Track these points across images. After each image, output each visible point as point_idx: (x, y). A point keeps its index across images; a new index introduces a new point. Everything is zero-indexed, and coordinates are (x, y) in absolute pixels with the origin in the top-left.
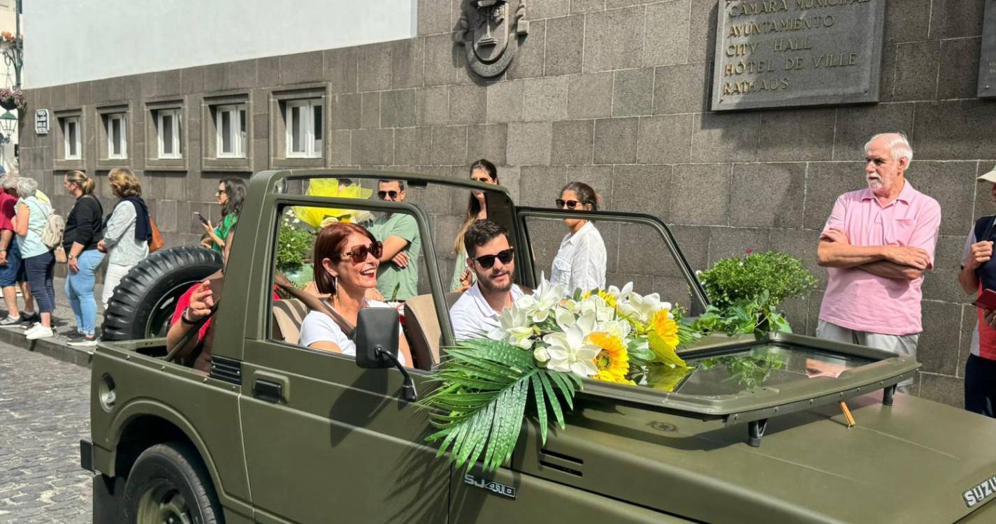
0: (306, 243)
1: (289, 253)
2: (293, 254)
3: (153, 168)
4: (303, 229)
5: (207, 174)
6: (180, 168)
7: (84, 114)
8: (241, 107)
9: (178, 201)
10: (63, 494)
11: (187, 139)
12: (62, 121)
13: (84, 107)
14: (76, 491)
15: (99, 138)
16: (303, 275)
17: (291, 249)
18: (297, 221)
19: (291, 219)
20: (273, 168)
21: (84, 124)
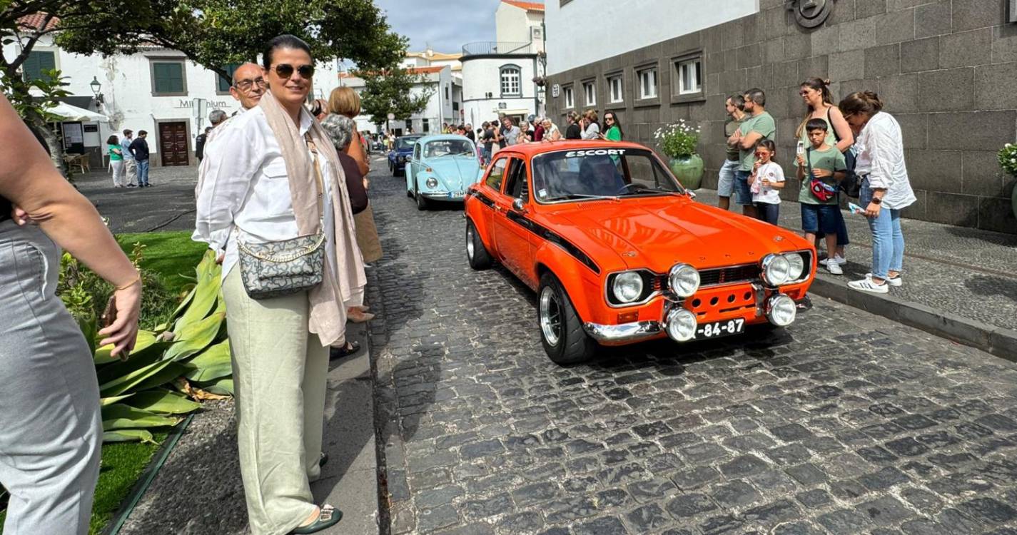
0: (693, 142)
1: (683, 149)
2: (686, 149)
5: (636, 108)
6: (623, 107)
7: (575, 84)
8: (654, 70)
11: (626, 91)
12: (565, 89)
15: (582, 96)
17: (684, 146)
18: (687, 130)
19: (684, 129)
20: (673, 101)
21: (575, 90)
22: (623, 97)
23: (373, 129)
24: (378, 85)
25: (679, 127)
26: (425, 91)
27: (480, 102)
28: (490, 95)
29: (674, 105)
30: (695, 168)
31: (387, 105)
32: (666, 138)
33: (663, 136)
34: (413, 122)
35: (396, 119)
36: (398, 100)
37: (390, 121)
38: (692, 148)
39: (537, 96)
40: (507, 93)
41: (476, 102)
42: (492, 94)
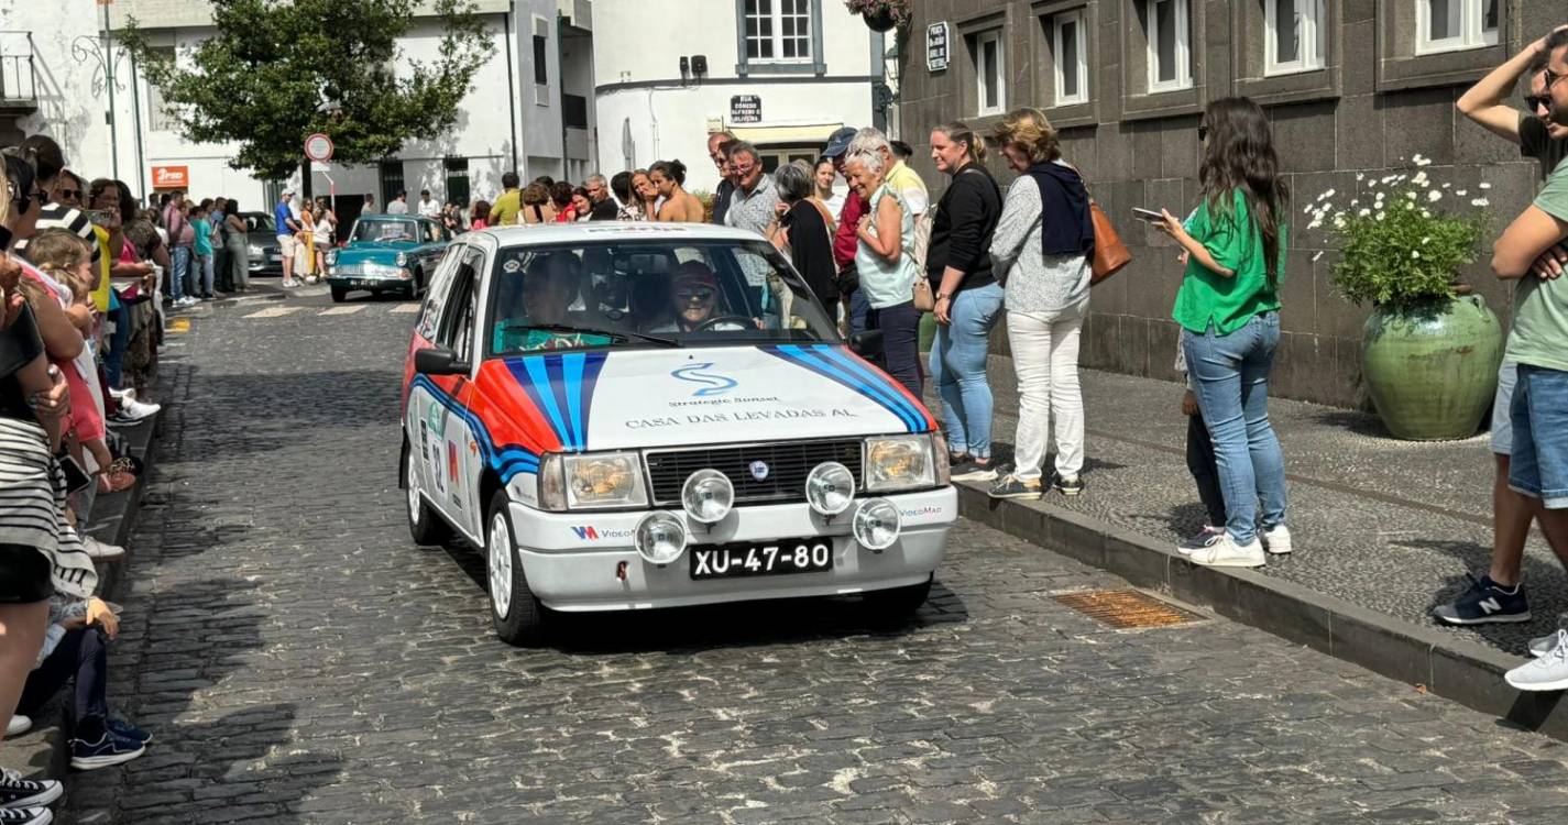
0: (1459, 246)
1: (1418, 272)
2: (1428, 273)
3: (1138, 114)
4: (1452, 216)
6: (1191, 108)
7: (1010, 21)
9: (1187, 179)
10: (876, 776)
11: (1203, 45)
12: (971, 40)
13: (1010, 7)
14: (903, 774)
15: (1037, 65)
16: (1455, 323)
17: (1421, 263)
18: (1435, 196)
19: (1422, 192)
20: (1386, 82)
21: (1011, 40)
22: (1193, 71)
23: (250, 194)
24: (266, 24)
25: (1406, 185)
26: (449, 47)
27: (660, 95)
28: (700, 64)
29: (1389, 98)
30: (1465, 351)
31: (305, 101)
32: (1354, 230)
33: (1340, 223)
34: (405, 167)
35: (336, 156)
36: (344, 84)
37: (316, 167)
38: (1455, 272)
39: (879, 74)
40: (766, 61)
41: (642, 93)
42: (708, 62)
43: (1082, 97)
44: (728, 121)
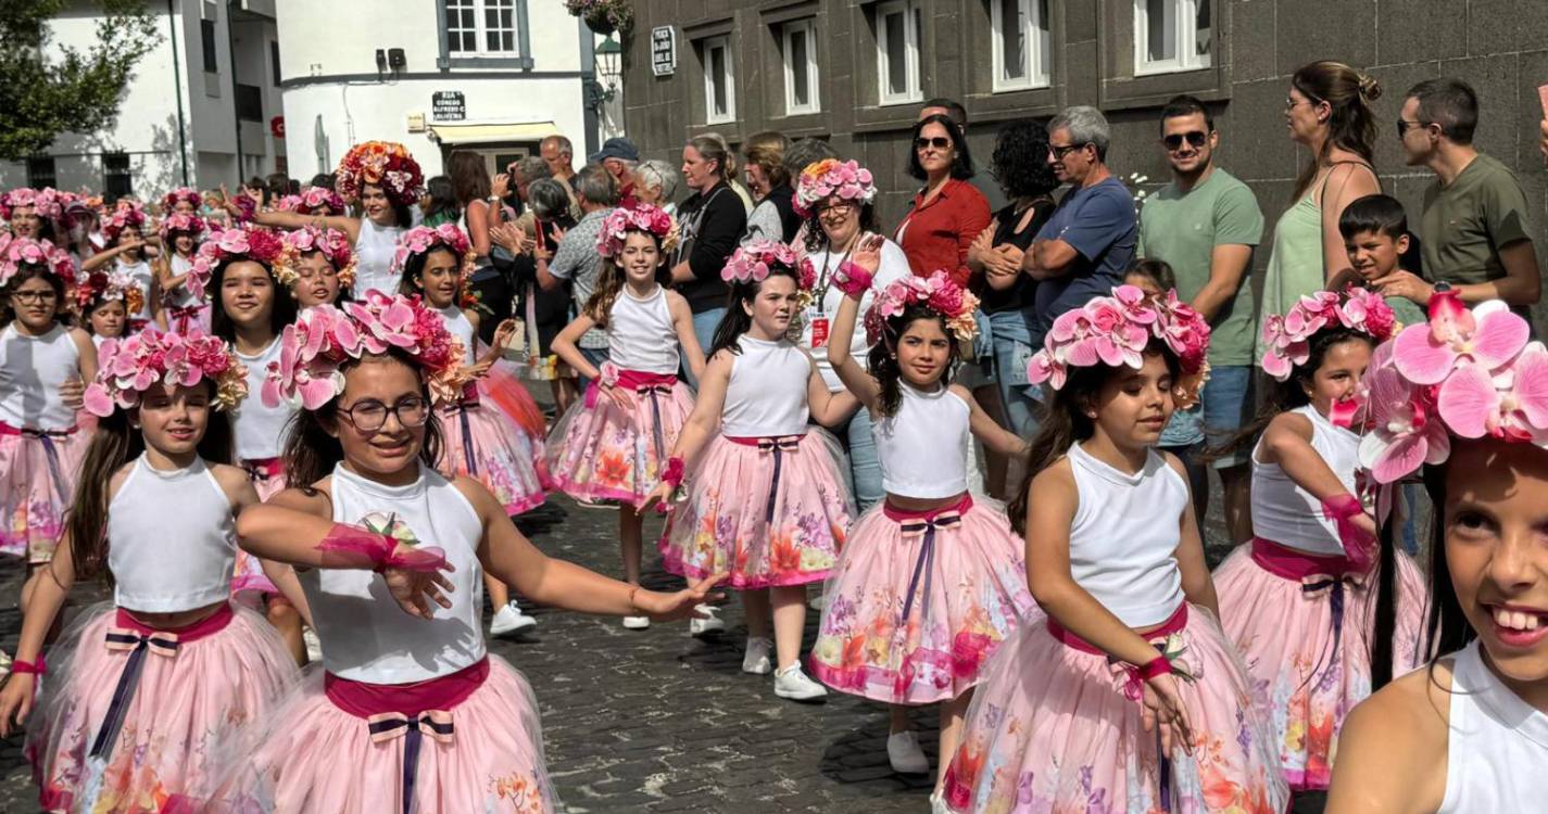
3: (871, 126)
7: (738, 27)
12: (698, 45)
13: (738, 13)
15: (767, 73)
20: (1110, 99)
21: (739, 48)
22: (923, 83)
26: (108, 33)
27: (353, 90)
28: (398, 58)
34: (57, 163)
39: (590, 69)
40: (469, 55)
41: (336, 88)
42: (406, 54)
43: (813, 106)
44: (430, 119)
